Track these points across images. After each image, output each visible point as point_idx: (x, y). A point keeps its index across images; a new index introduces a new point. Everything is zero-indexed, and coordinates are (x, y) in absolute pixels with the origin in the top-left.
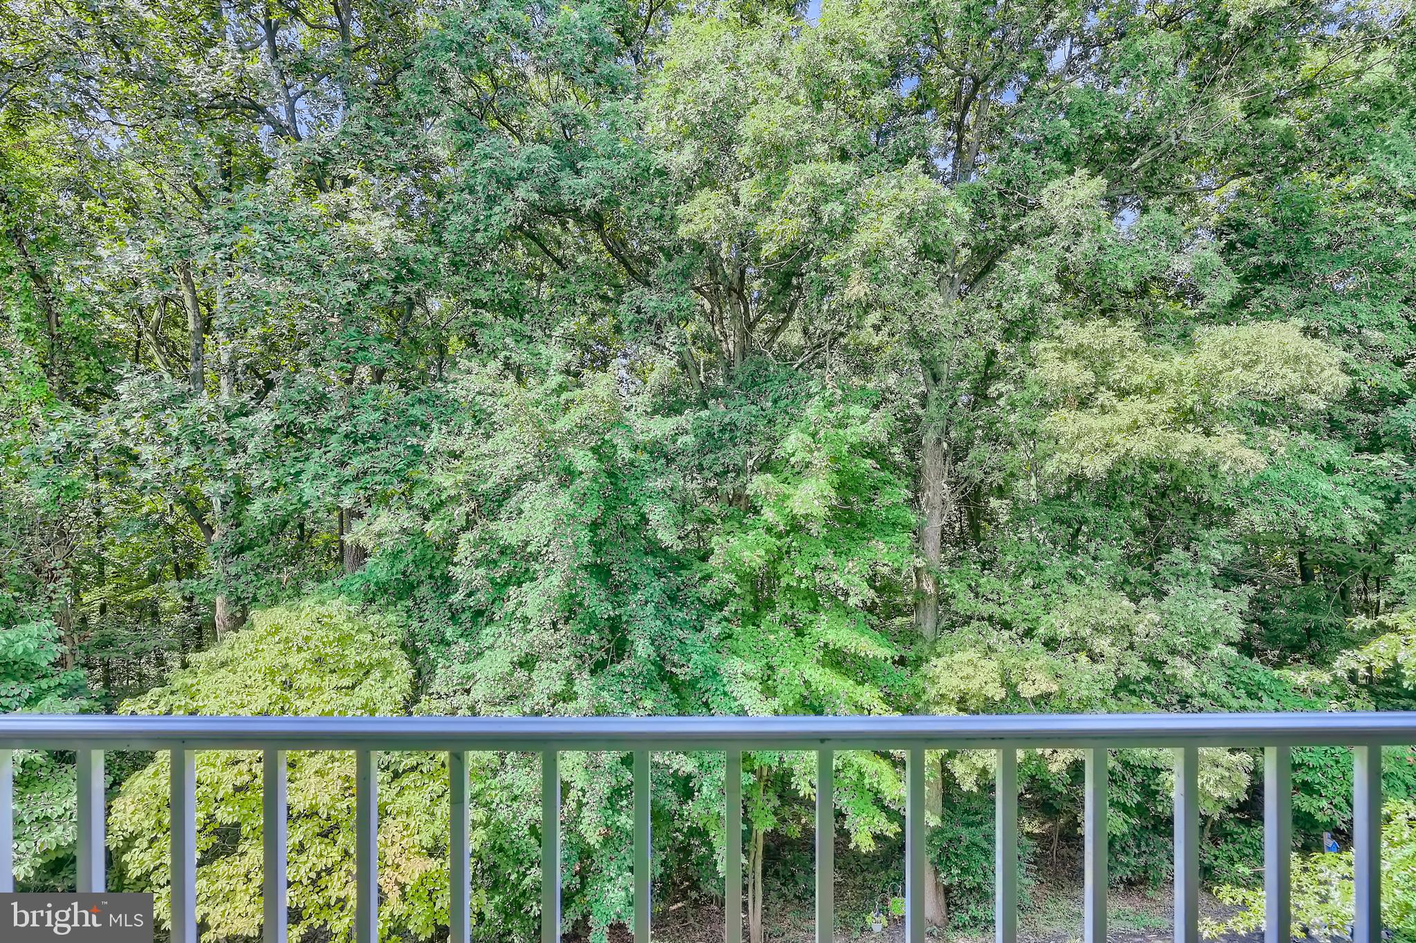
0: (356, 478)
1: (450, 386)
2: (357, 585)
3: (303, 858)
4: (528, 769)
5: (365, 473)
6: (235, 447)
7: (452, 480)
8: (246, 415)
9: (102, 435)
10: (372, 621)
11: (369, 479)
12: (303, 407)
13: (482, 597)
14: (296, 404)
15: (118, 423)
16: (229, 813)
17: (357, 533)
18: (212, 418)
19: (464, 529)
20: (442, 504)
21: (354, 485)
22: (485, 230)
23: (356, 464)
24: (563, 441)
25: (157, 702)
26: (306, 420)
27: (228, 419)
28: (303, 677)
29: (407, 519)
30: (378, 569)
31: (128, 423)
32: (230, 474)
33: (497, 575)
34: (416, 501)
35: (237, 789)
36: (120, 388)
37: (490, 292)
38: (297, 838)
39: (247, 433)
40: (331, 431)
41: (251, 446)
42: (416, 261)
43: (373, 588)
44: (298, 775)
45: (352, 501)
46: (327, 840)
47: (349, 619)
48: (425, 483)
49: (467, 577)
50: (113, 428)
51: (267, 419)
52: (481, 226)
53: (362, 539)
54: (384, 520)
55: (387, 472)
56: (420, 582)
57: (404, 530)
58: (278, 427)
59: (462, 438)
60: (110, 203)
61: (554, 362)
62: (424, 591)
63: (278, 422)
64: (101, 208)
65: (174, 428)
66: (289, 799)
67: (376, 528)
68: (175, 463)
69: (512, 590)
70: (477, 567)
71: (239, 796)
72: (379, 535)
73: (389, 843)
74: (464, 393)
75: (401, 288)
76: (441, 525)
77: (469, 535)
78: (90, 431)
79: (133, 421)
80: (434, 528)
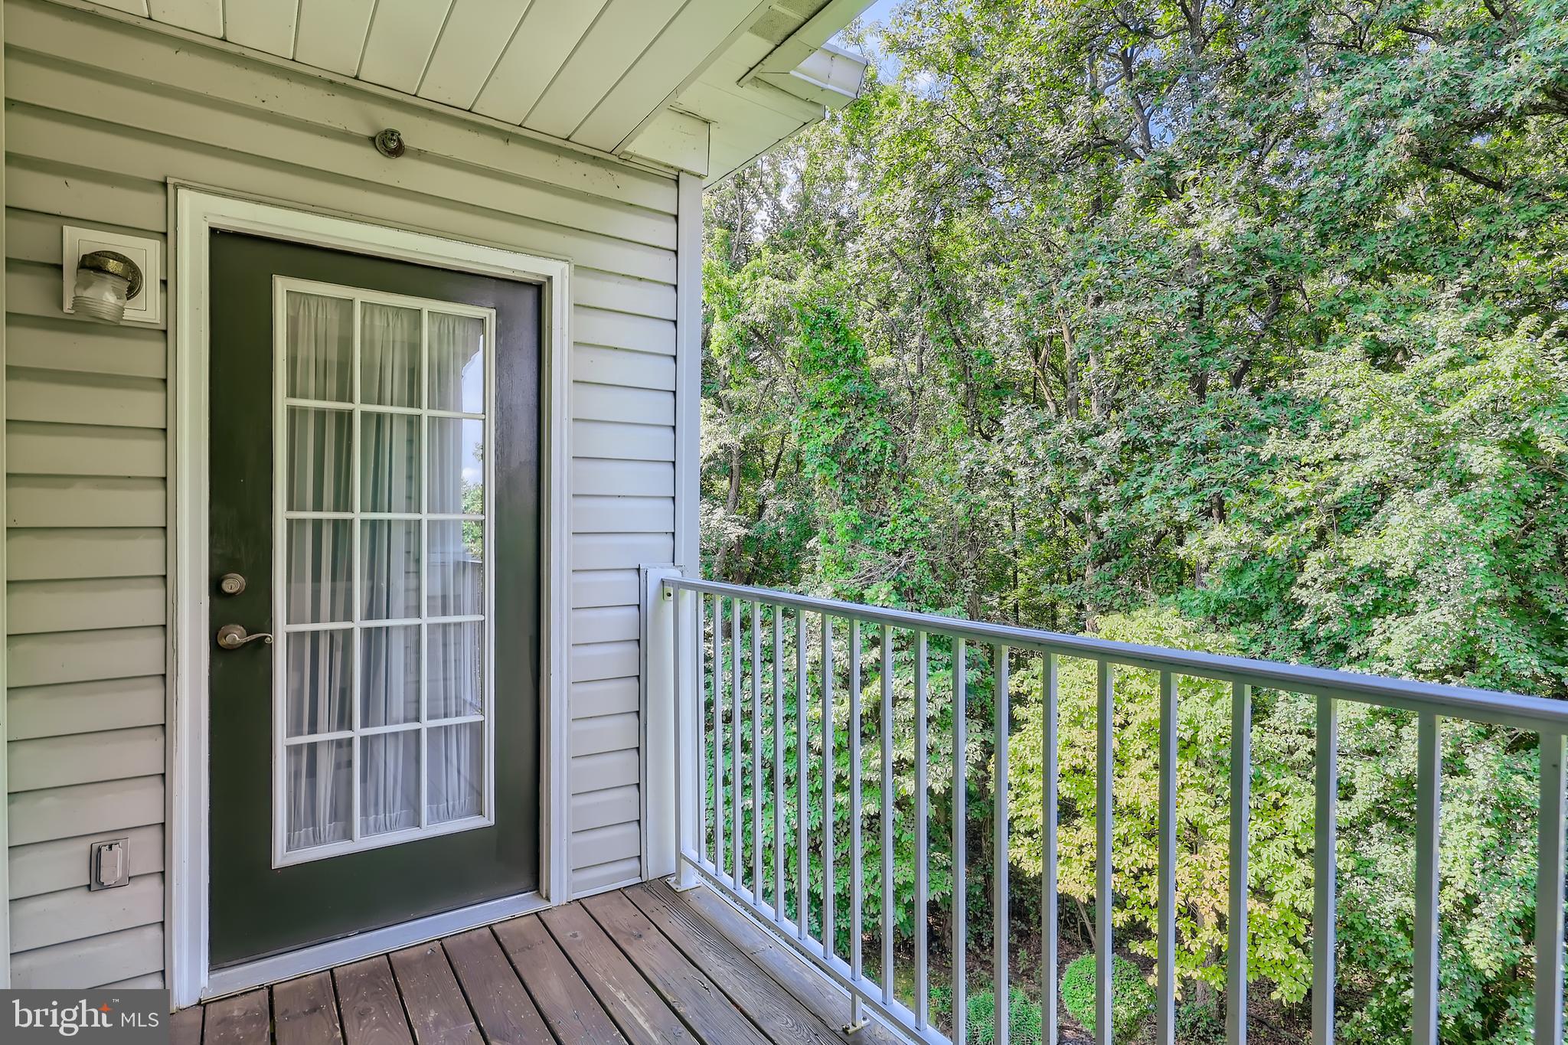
0: (1194, 491)
1: (1295, 383)
2: (1197, 602)
3: (1127, 850)
4: (1399, 848)
5: (1202, 485)
6: (1087, 463)
7: (1298, 490)
8: (1098, 435)
9: (991, 461)
10: (1208, 640)
11: (1206, 491)
12: (1146, 422)
13: (1335, 627)
14: (1139, 420)
15: (1002, 451)
16: (1068, 789)
17: (1192, 549)
18: (1069, 440)
19: (1315, 547)
20: (1289, 517)
21: (1191, 498)
22: (1358, 184)
23: (1195, 475)
24: (1457, 435)
25: (1022, 682)
26: (1146, 435)
27: (1083, 440)
28: (1134, 682)
29: (1244, 534)
30: (1215, 585)
31: (1009, 450)
32: (1082, 490)
33: (1357, 603)
34: (1256, 514)
35: (1076, 770)
36: (1004, 422)
37: (1369, 258)
38: (1122, 830)
39: (1096, 451)
40: (1173, 444)
41: (1099, 463)
42: (1267, 246)
43: (1213, 605)
44: (1125, 773)
45: (1189, 514)
46: (1149, 842)
47: (1185, 634)
48: (1267, 494)
49: (1314, 601)
50: (998, 454)
51: (1116, 437)
52: (1352, 182)
53: (1195, 552)
54: (1218, 534)
55: (1224, 484)
56: (1269, 605)
57: (1241, 545)
58: (1124, 444)
59: (1308, 442)
60: (1012, 265)
61: (1440, 334)
62: (1273, 614)
63: (1125, 439)
64: (1005, 271)
65: (1040, 453)
66: (1116, 792)
67: (1209, 542)
68: (1041, 482)
69: (1376, 623)
70: (1329, 590)
71: (1078, 777)
72: (1213, 550)
73: (1209, 866)
74: (1315, 388)
75: (1249, 280)
76: (1285, 542)
77: (1320, 554)
78: (984, 458)
79: (1013, 448)
80: (1276, 544)
